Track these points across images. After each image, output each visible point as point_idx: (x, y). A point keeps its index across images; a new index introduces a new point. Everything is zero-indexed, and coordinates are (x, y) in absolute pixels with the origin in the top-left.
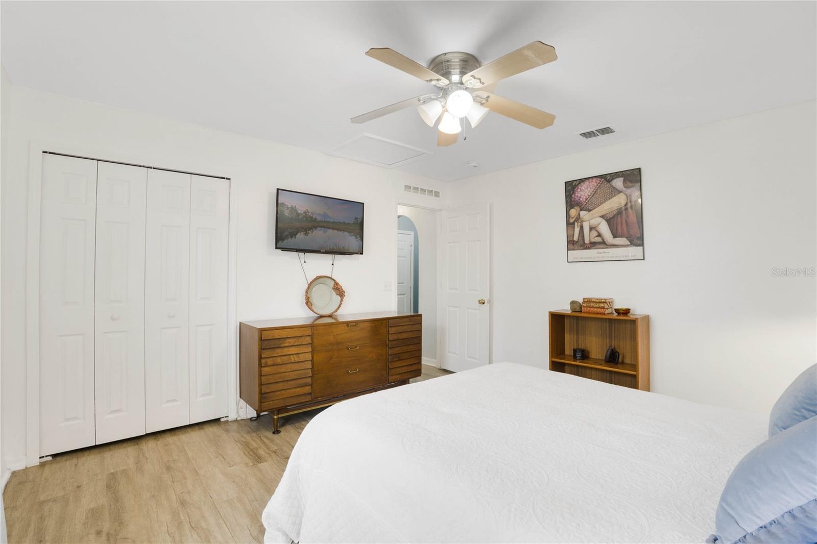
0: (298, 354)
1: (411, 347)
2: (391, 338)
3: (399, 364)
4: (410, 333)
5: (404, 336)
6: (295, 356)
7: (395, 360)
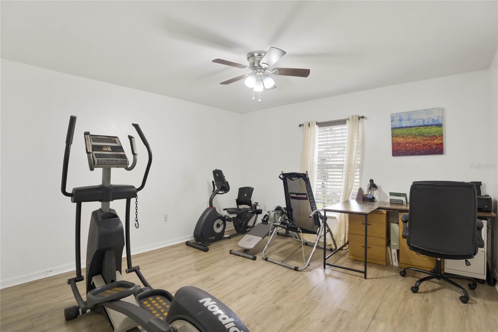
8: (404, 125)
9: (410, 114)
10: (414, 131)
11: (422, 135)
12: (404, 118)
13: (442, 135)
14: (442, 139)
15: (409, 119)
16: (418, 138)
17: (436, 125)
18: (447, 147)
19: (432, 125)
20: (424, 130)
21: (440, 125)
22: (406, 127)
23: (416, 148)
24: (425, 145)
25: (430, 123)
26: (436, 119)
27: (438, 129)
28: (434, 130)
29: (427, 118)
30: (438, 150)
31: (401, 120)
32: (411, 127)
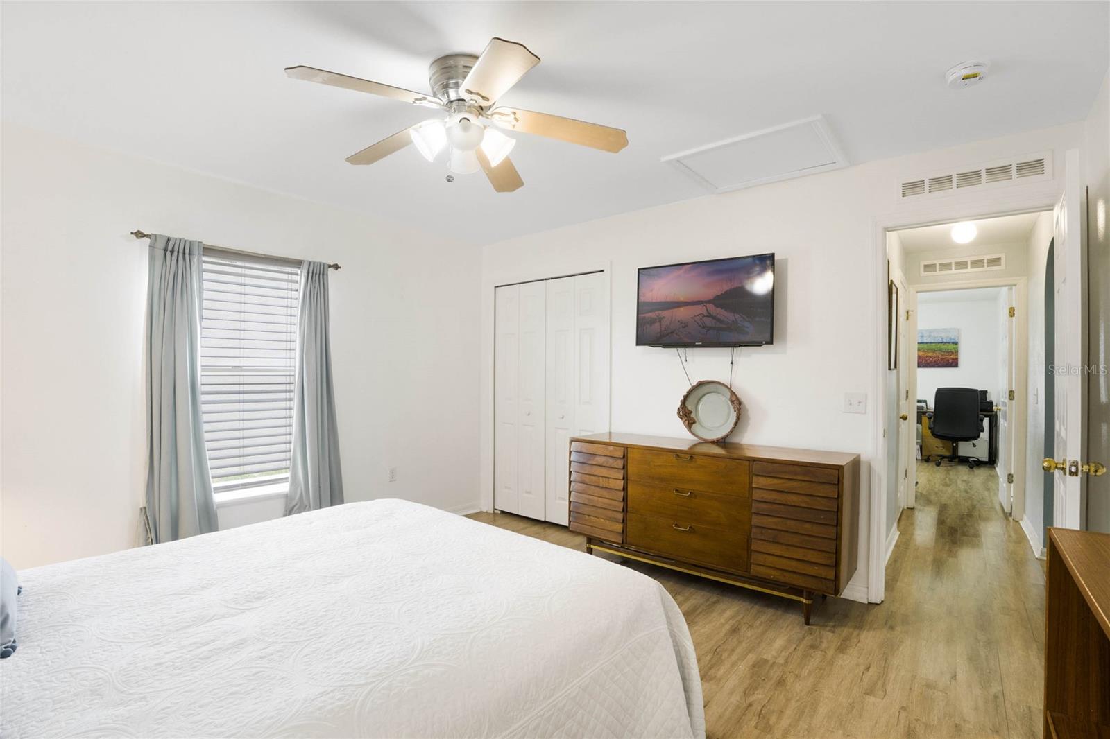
0: (608, 478)
1: (807, 526)
2: (757, 495)
3: (773, 549)
4: (806, 499)
5: (793, 499)
6: (604, 479)
7: (763, 538)
8: (925, 341)
9: (930, 332)
10: (933, 347)
11: (941, 350)
12: (925, 335)
13: (957, 352)
14: (957, 355)
15: (930, 336)
16: (937, 352)
17: (953, 343)
18: (961, 361)
19: (949, 343)
20: (943, 347)
21: (956, 343)
22: (927, 343)
23: (935, 362)
24: (942, 359)
25: (948, 341)
26: (953, 337)
27: (955, 346)
28: (951, 347)
29: (945, 337)
30: (954, 363)
31: (922, 336)
32: (931, 343)
